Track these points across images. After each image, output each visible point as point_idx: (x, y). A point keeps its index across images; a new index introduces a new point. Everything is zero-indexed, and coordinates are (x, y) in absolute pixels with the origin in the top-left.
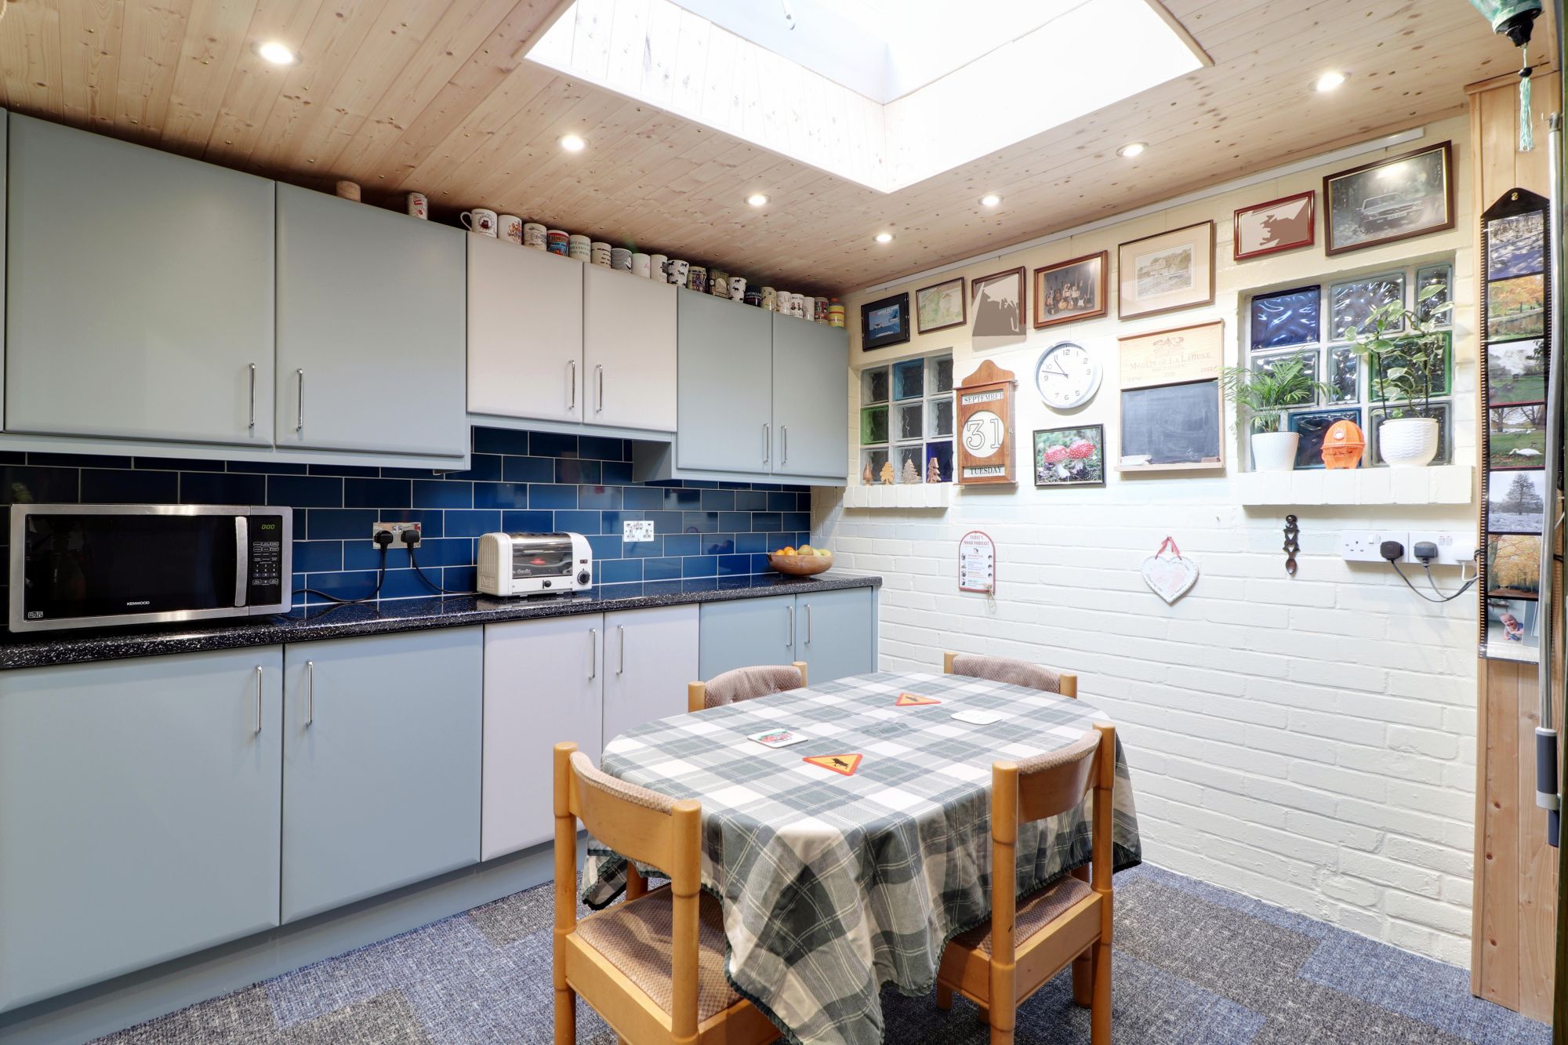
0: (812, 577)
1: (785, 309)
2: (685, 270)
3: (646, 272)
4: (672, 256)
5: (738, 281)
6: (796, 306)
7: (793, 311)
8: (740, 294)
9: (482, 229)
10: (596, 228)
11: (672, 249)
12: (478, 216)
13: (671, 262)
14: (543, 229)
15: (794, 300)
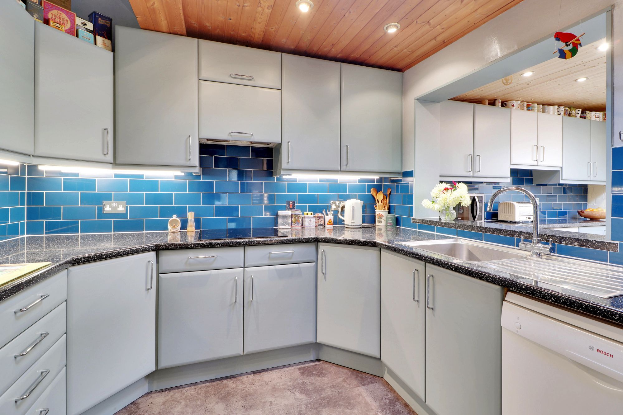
0: (601, 220)
1: (593, 118)
2: (563, 110)
3: (552, 112)
4: (560, 105)
5: (579, 110)
6: (597, 117)
7: (596, 119)
8: (579, 115)
9: (512, 107)
10: (539, 100)
11: (559, 104)
12: (511, 103)
13: (559, 107)
14: (526, 103)
15: (596, 115)
